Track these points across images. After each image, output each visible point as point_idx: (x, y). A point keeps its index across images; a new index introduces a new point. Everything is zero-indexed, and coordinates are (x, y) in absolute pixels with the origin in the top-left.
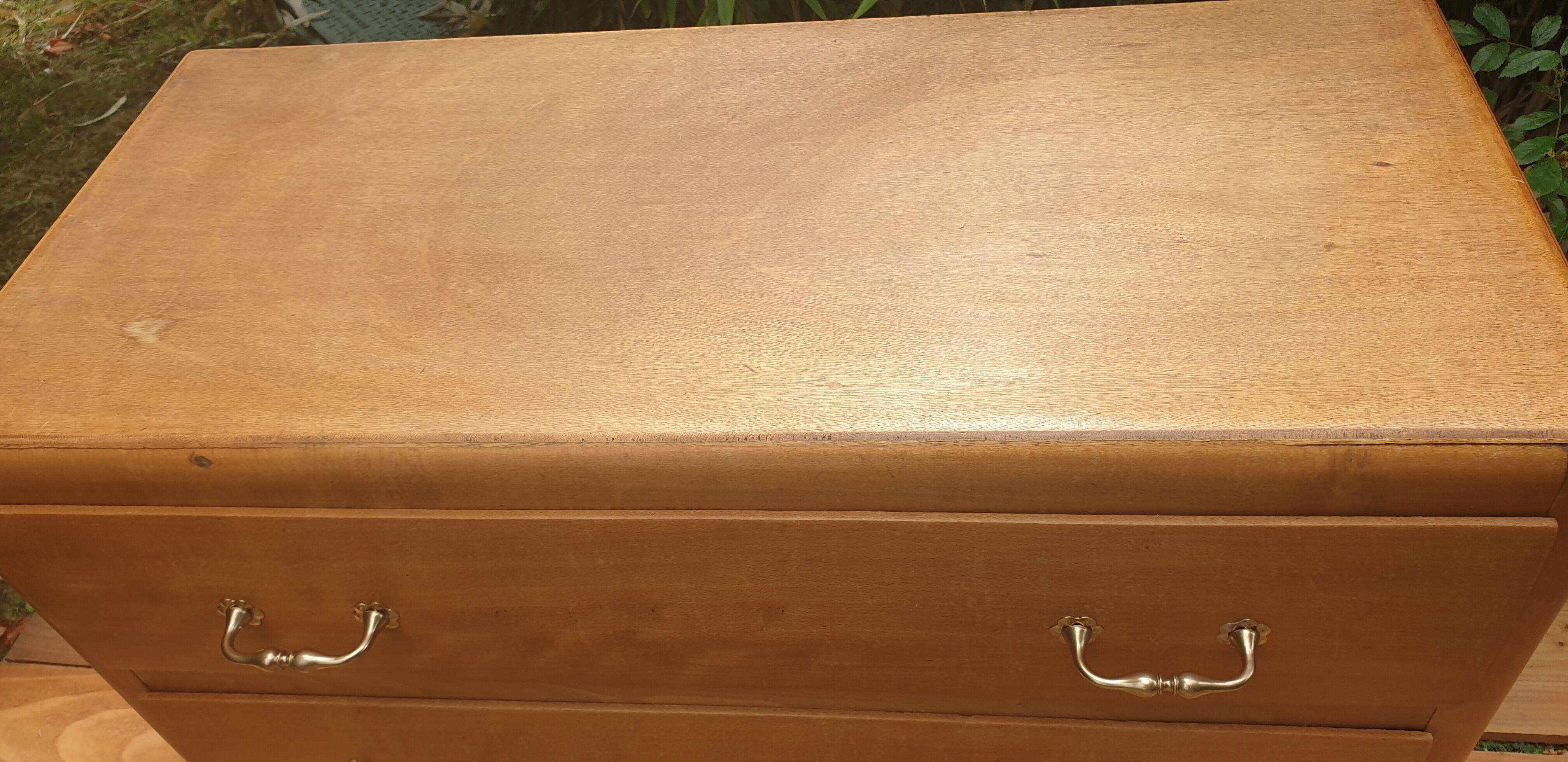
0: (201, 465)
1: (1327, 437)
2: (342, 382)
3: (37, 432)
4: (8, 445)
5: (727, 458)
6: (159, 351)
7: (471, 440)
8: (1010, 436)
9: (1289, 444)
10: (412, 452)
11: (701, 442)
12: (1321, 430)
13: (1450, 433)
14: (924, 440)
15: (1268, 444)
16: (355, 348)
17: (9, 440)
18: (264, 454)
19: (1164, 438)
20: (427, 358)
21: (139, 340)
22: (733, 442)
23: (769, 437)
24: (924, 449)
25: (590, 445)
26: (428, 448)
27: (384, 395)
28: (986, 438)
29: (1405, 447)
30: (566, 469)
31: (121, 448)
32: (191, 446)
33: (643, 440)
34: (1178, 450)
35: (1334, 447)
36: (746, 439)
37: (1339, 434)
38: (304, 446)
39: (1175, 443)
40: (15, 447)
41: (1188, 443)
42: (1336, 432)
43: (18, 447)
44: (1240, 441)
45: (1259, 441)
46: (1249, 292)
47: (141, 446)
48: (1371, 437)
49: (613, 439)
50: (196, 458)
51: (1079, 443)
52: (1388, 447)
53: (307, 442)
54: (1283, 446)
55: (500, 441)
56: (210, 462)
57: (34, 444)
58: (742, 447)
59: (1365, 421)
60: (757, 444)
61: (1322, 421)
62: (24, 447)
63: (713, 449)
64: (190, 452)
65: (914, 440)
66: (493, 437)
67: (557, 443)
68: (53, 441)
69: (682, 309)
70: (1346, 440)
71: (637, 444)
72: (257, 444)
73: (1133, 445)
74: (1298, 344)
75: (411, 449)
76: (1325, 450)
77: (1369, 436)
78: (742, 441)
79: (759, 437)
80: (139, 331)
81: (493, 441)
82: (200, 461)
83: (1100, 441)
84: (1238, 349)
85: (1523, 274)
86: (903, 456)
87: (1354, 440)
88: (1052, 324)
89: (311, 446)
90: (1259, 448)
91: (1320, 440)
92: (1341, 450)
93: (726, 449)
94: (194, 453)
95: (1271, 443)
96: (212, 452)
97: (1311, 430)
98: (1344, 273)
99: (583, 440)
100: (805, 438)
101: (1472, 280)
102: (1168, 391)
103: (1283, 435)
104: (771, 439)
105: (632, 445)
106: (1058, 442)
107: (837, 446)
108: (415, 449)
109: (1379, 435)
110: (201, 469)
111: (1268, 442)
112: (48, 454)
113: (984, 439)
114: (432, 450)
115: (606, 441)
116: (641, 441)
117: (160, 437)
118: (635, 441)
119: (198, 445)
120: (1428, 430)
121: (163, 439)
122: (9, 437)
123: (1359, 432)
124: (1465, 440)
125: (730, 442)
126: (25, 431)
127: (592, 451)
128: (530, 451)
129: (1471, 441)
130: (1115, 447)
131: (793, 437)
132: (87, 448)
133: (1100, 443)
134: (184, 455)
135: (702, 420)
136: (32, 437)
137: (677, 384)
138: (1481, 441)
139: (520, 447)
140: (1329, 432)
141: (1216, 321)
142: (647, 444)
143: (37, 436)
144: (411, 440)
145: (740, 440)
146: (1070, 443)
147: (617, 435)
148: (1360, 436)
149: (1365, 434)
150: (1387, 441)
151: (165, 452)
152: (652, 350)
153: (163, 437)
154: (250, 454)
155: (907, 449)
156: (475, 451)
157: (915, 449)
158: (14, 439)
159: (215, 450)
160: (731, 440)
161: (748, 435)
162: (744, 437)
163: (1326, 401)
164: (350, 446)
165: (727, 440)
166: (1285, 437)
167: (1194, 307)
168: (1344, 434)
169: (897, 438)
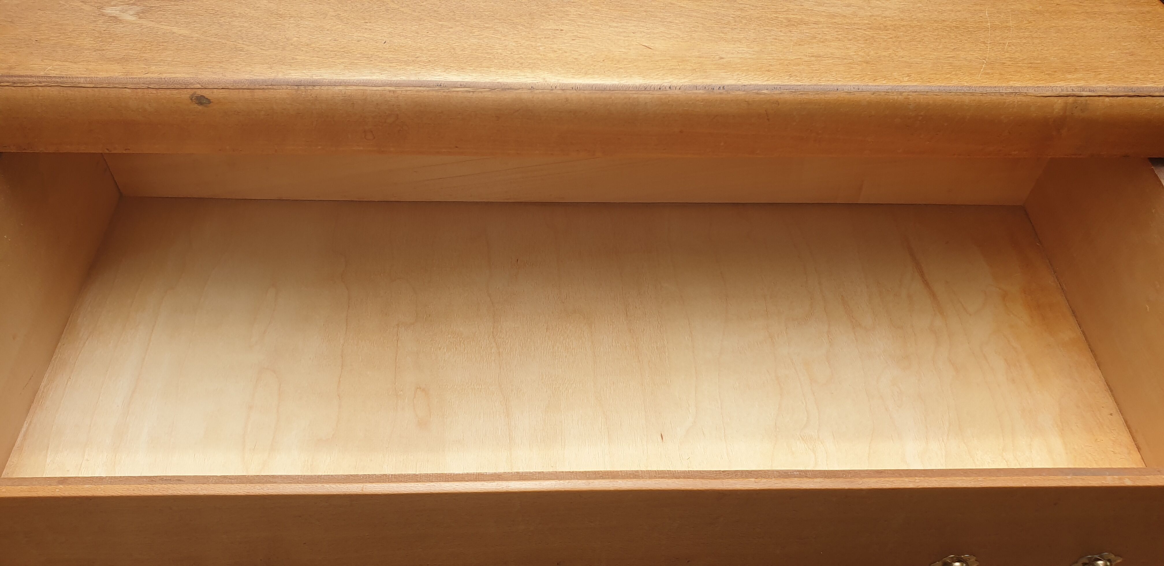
0: (201, 103)
1: (1062, 91)
2: (318, 48)
3: (42, 73)
4: (15, 83)
5: (646, 103)
6: (142, 26)
7: (441, 85)
8: (854, 88)
9: (1038, 95)
10: (392, 94)
11: (625, 90)
12: (1057, 87)
13: (1138, 89)
14: (793, 90)
15: (1024, 96)
16: (321, 28)
17: (16, 79)
18: (259, 94)
19: (957, 90)
20: (386, 35)
21: (120, 18)
22: (650, 90)
23: (678, 88)
24: (794, 96)
25: (537, 91)
26: (404, 91)
27: (357, 56)
28: (837, 89)
29: (1111, 98)
30: (518, 111)
31: (125, 88)
32: (192, 87)
33: (580, 88)
34: (967, 99)
35: (1066, 97)
36: (660, 89)
37: (1069, 89)
38: (296, 87)
39: (964, 94)
40: (21, 85)
41: (972, 94)
42: (1067, 88)
43: (24, 85)
44: (1006, 93)
45: (1018, 93)
46: (981, 17)
47: (146, 86)
48: (1089, 91)
49: (556, 87)
50: (196, 97)
51: (901, 93)
52: (1101, 98)
53: (298, 84)
54: (1035, 97)
55: (465, 87)
56: (209, 101)
57: (40, 82)
58: (657, 94)
59: (1083, 82)
60: (670, 92)
61: (1056, 82)
62: (30, 85)
63: (635, 96)
64: (191, 92)
65: (787, 90)
66: (459, 83)
67: (511, 89)
68: (60, 81)
69: (582, 13)
70: (1074, 93)
71: (575, 91)
72: (252, 87)
73: (937, 95)
74: (1024, 43)
75: (390, 91)
76: (1060, 101)
77: (1088, 91)
78: (657, 90)
79: (670, 87)
80: (118, 12)
81: (459, 86)
82: (201, 100)
83: (915, 92)
84: (987, 45)
85: (1148, 12)
86: (777, 102)
87: (1079, 93)
88: (858, 29)
89: (302, 88)
90: (1019, 98)
91: (1058, 93)
92: (1071, 99)
93: (643, 96)
94: (195, 93)
95: (1026, 95)
96: (213, 93)
97: (1051, 87)
98: (1038, 9)
99: (532, 87)
100: (705, 88)
101: (1119, 14)
102: (950, 65)
103: (1034, 90)
104: (680, 89)
105: (572, 91)
106: (887, 92)
107: (729, 93)
108: (394, 92)
109: (1094, 90)
110: (200, 107)
111: (1024, 94)
112: (54, 92)
113: (836, 90)
114: (408, 93)
115: (550, 88)
116: (579, 89)
117: (163, 80)
118: (574, 89)
119: (199, 86)
120: (1125, 87)
121: (166, 81)
122: (15, 77)
123: (1081, 88)
124: (1148, 94)
125: (648, 91)
126: (29, 73)
127: (541, 96)
128: (488, 95)
129: (1151, 94)
130: (925, 96)
131: (696, 87)
132: (93, 87)
133: (915, 94)
134: (185, 95)
135: (623, 76)
136: (38, 77)
137: (595, 55)
138: (1157, 94)
139: (481, 92)
140: (1062, 88)
141: (967, 30)
142: (583, 91)
143: (42, 76)
144: (390, 85)
145: (656, 89)
146: (895, 94)
147: (559, 84)
148: (1083, 91)
149: (1086, 90)
150: (1099, 94)
151: (168, 91)
152: (567, 35)
153: (166, 79)
154: (247, 94)
155: (781, 96)
156: (445, 94)
157: (787, 96)
158: (20, 78)
159: (215, 90)
160: (649, 89)
161: (662, 86)
162: (659, 87)
163: (1055, 72)
164: (337, 88)
165: (645, 89)
166: (1035, 91)
167: (949, 23)
168: (1072, 89)
169: (774, 89)
